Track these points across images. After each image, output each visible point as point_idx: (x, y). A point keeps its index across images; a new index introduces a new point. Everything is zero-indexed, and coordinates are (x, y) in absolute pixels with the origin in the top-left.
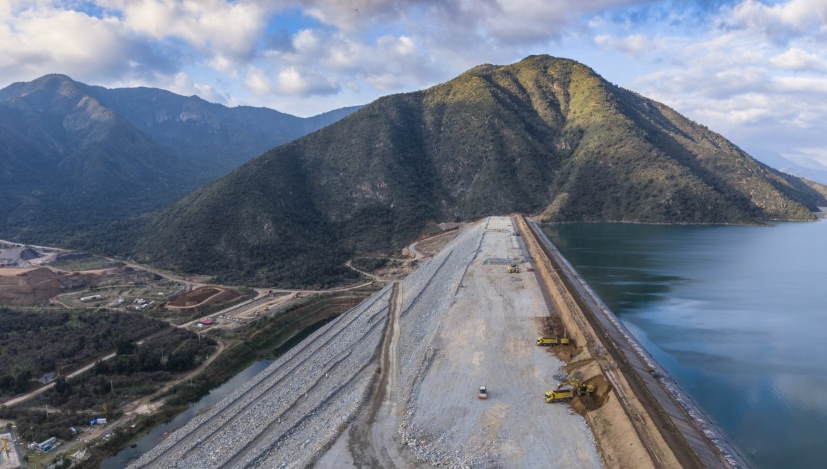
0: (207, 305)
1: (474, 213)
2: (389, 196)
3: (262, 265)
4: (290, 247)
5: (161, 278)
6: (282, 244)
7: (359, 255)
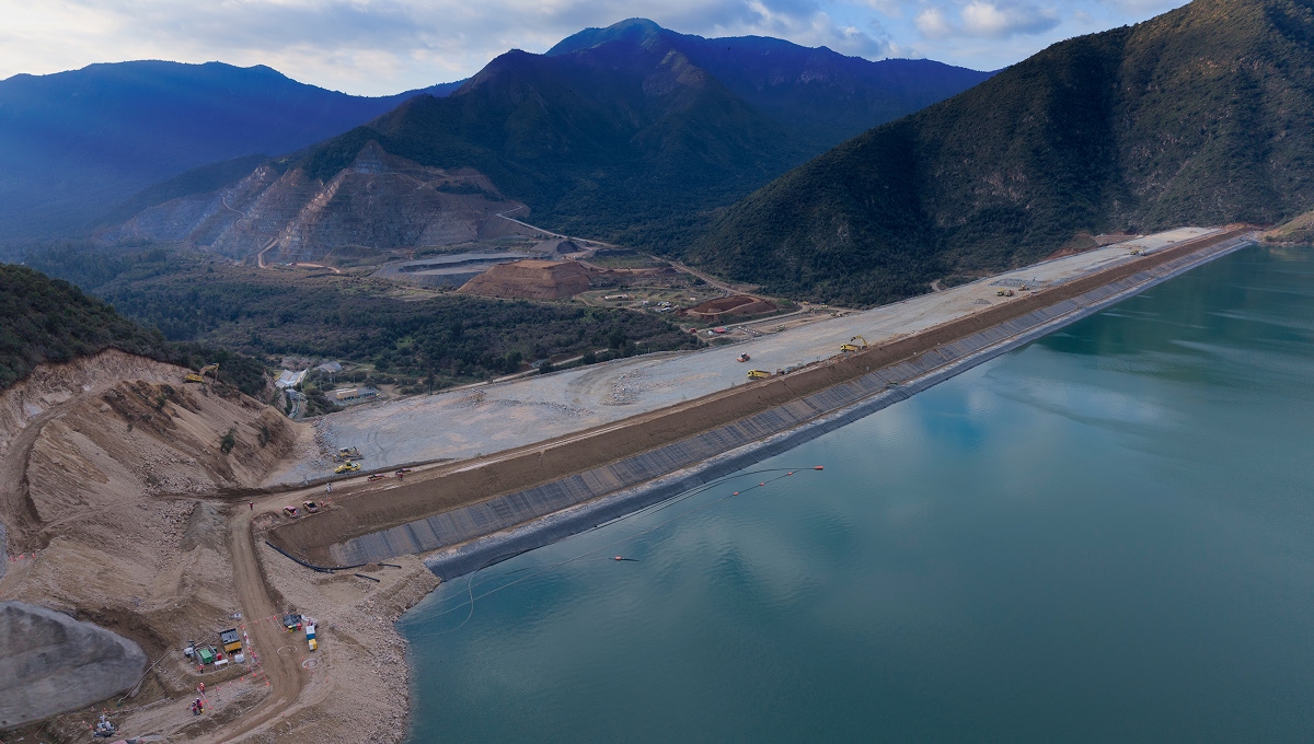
0: (731, 314)
1: (1159, 221)
2: (1027, 193)
3: (825, 277)
4: (865, 258)
5: (704, 283)
6: (857, 253)
7: (958, 273)
